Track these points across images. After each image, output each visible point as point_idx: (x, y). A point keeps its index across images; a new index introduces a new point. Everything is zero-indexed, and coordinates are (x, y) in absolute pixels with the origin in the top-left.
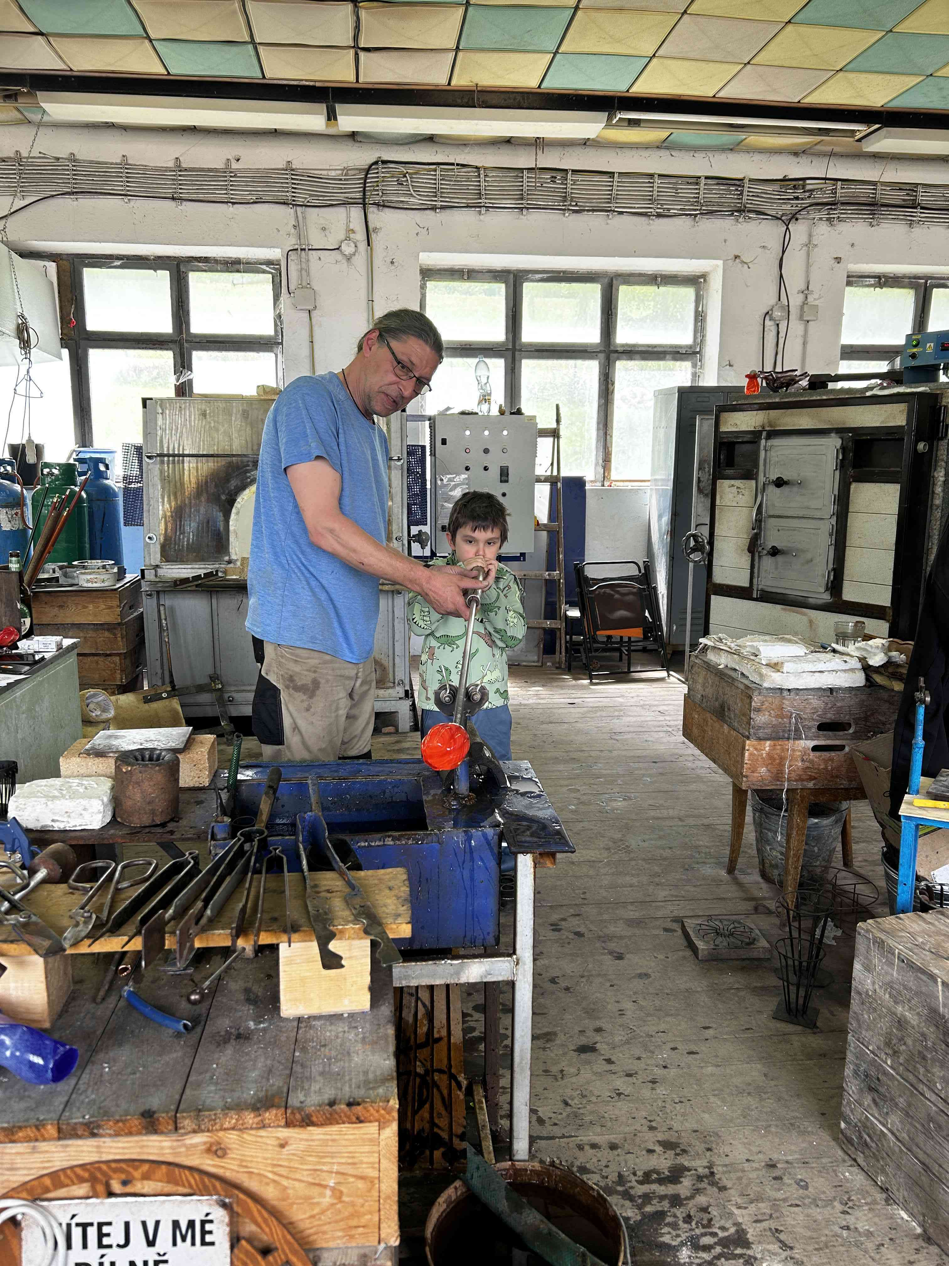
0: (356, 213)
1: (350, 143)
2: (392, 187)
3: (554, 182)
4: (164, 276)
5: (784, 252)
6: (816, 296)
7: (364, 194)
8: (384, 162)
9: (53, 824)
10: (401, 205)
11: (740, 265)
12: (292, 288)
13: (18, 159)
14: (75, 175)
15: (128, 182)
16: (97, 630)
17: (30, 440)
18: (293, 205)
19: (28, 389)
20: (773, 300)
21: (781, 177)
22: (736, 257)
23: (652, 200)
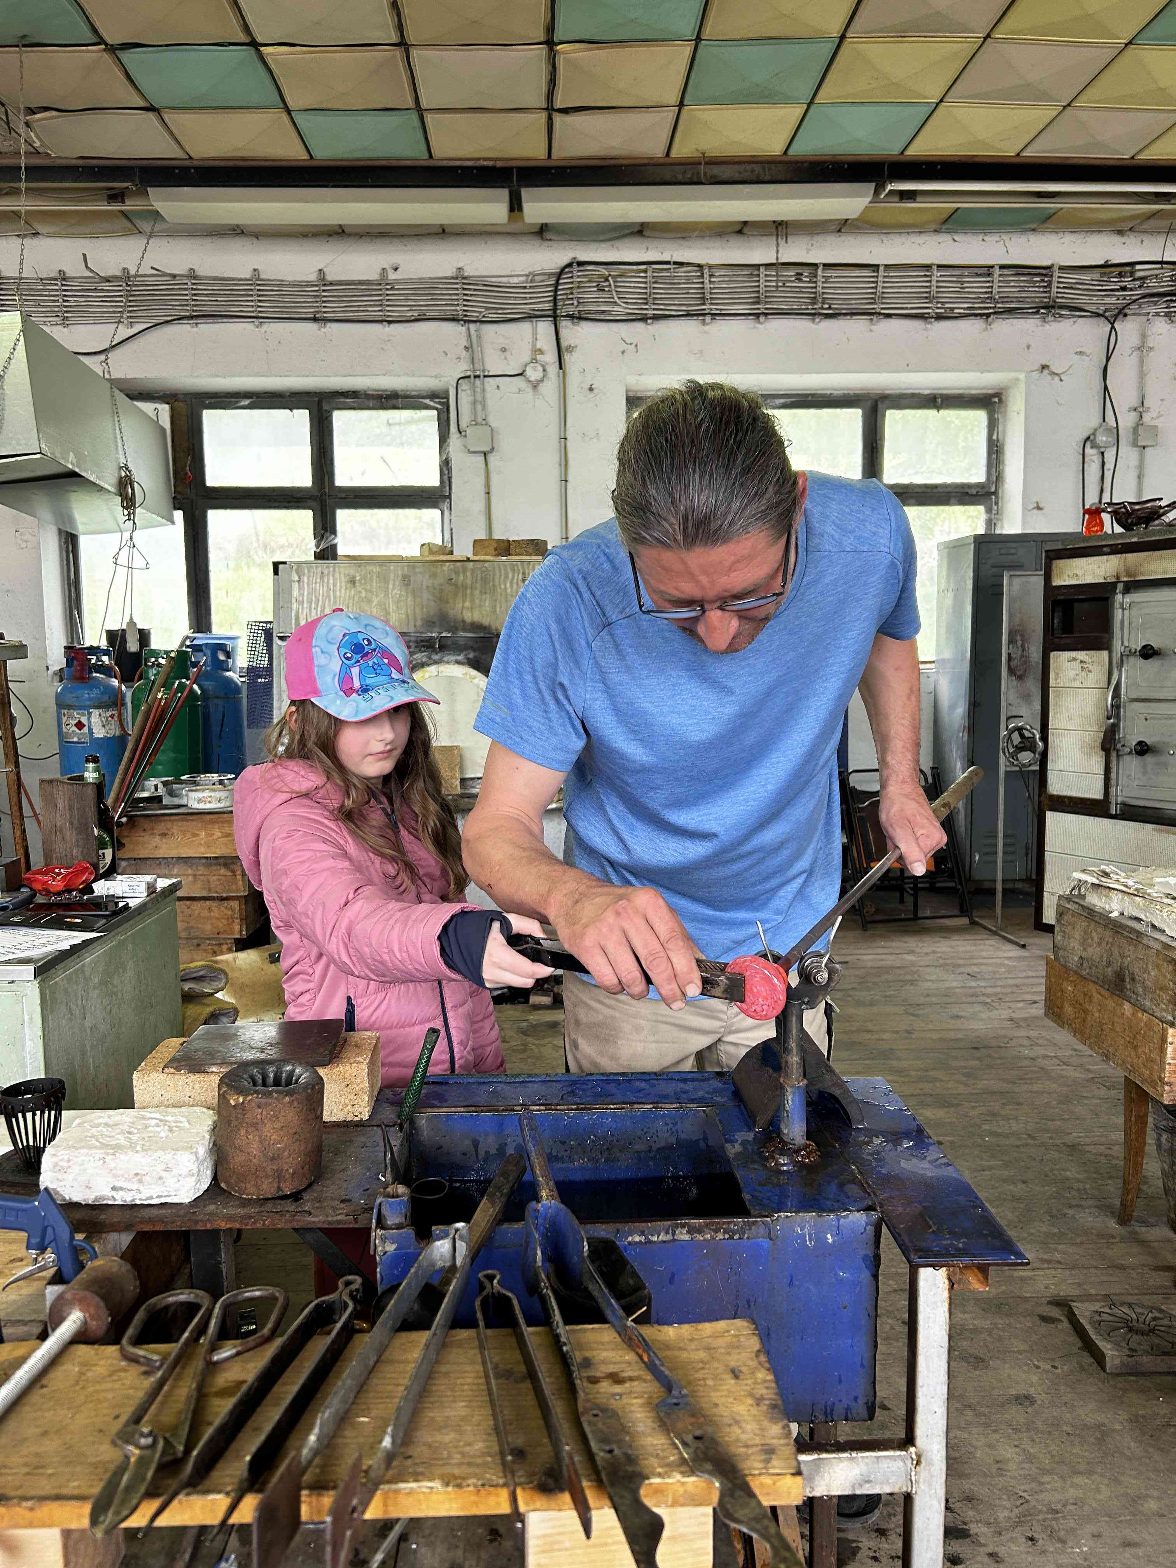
0: (545, 328)
1: (537, 242)
2: (591, 294)
3: (800, 280)
4: (302, 417)
5: (1108, 359)
6: (1155, 415)
7: (555, 304)
8: (580, 264)
9: (114, 1193)
10: (602, 317)
11: (1049, 378)
12: (463, 425)
13: (126, 277)
14: (195, 295)
15: (260, 301)
16: (211, 865)
17: (132, 623)
18: (465, 321)
19: (130, 558)
20: (1095, 421)
21: (1101, 262)
22: (1044, 367)
23: (929, 298)
